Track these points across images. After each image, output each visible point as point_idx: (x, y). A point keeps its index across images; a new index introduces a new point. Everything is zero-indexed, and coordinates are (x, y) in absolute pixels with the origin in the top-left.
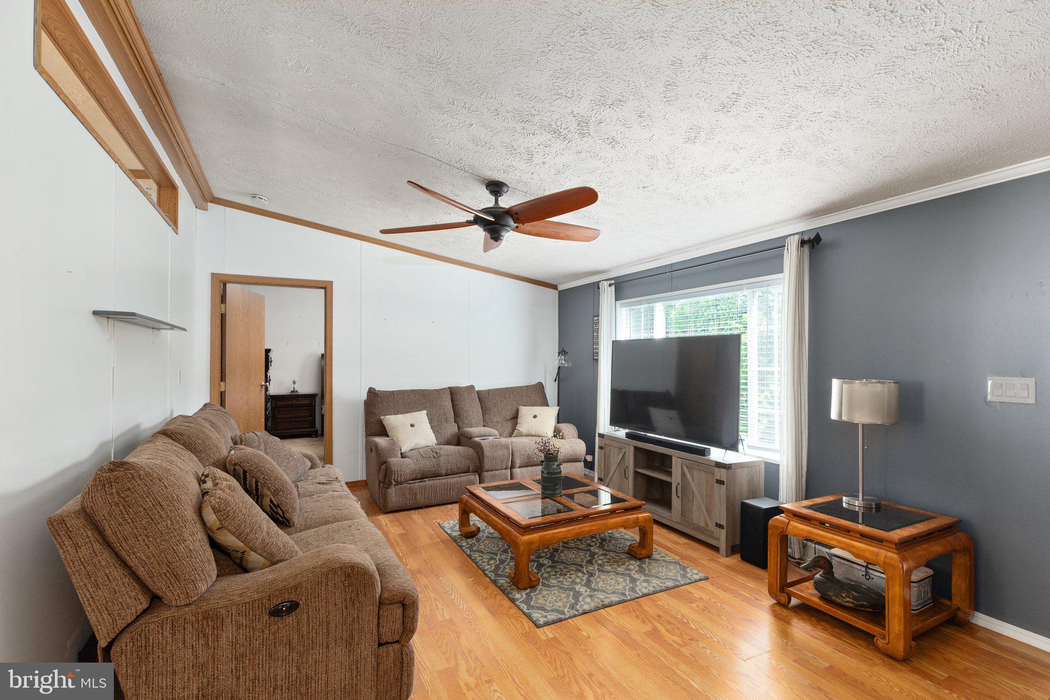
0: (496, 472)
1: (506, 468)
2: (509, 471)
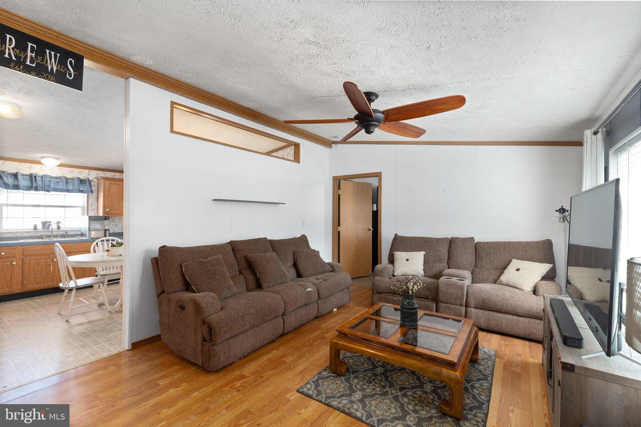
0: (451, 306)
1: (461, 305)
2: (464, 308)
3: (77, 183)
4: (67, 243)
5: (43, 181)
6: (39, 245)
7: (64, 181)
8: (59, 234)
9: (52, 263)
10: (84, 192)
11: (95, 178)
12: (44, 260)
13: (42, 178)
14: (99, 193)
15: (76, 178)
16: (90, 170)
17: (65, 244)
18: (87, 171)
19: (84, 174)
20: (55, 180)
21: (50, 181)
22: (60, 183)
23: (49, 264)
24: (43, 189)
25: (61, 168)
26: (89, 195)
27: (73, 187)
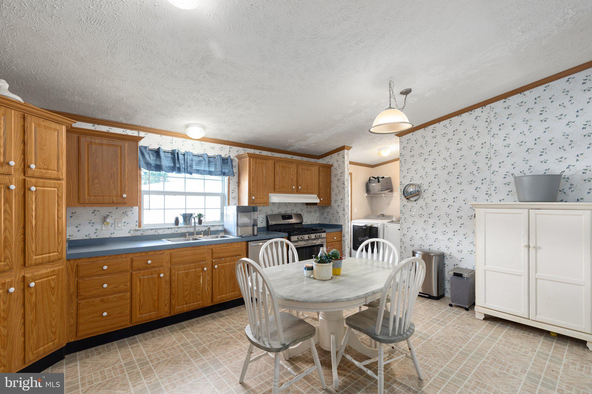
3: (219, 162)
4: (216, 244)
5: (186, 160)
6: (187, 249)
7: (207, 159)
8: (202, 231)
9: (201, 274)
10: (227, 174)
11: (236, 156)
12: (193, 269)
13: (184, 156)
14: (241, 176)
15: (217, 156)
16: (231, 147)
17: (215, 246)
18: (228, 147)
19: (225, 151)
20: (196, 159)
21: (192, 160)
22: (202, 163)
23: (199, 274)
24: (186, 171)
25: (203, 142)
26: (230, 179)
27: (216, 168)
